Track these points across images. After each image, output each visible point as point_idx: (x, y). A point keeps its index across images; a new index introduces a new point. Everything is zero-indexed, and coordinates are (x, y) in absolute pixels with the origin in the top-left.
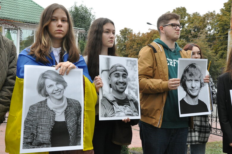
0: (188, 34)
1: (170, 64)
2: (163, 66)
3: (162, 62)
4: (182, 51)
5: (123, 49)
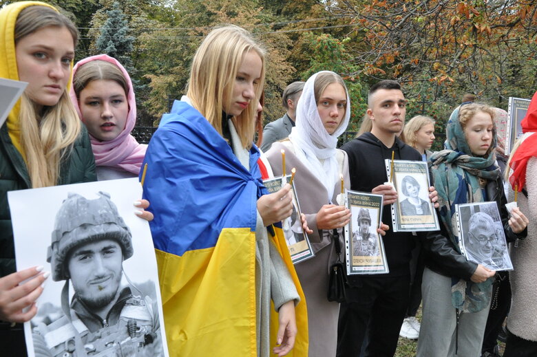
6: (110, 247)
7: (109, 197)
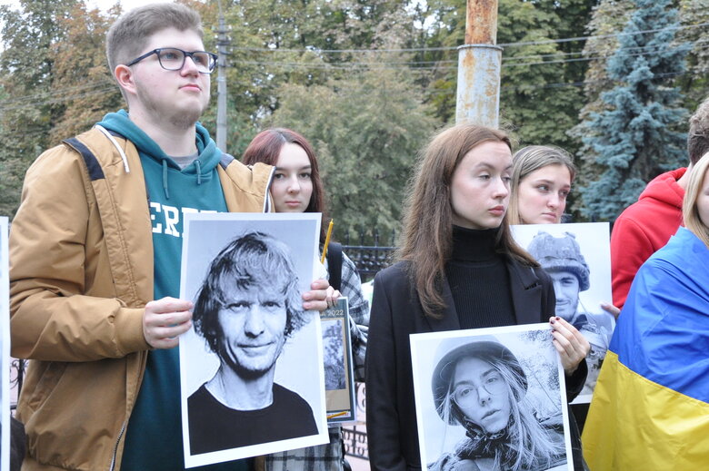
0: (335, 28)
1: (164, 227)
2: (131, 237)
3: (126, 221)
4: (230, 167)
5: (36, 77)
6: (569, 278)
7: (574, 237)
